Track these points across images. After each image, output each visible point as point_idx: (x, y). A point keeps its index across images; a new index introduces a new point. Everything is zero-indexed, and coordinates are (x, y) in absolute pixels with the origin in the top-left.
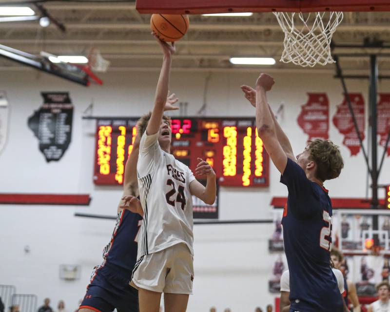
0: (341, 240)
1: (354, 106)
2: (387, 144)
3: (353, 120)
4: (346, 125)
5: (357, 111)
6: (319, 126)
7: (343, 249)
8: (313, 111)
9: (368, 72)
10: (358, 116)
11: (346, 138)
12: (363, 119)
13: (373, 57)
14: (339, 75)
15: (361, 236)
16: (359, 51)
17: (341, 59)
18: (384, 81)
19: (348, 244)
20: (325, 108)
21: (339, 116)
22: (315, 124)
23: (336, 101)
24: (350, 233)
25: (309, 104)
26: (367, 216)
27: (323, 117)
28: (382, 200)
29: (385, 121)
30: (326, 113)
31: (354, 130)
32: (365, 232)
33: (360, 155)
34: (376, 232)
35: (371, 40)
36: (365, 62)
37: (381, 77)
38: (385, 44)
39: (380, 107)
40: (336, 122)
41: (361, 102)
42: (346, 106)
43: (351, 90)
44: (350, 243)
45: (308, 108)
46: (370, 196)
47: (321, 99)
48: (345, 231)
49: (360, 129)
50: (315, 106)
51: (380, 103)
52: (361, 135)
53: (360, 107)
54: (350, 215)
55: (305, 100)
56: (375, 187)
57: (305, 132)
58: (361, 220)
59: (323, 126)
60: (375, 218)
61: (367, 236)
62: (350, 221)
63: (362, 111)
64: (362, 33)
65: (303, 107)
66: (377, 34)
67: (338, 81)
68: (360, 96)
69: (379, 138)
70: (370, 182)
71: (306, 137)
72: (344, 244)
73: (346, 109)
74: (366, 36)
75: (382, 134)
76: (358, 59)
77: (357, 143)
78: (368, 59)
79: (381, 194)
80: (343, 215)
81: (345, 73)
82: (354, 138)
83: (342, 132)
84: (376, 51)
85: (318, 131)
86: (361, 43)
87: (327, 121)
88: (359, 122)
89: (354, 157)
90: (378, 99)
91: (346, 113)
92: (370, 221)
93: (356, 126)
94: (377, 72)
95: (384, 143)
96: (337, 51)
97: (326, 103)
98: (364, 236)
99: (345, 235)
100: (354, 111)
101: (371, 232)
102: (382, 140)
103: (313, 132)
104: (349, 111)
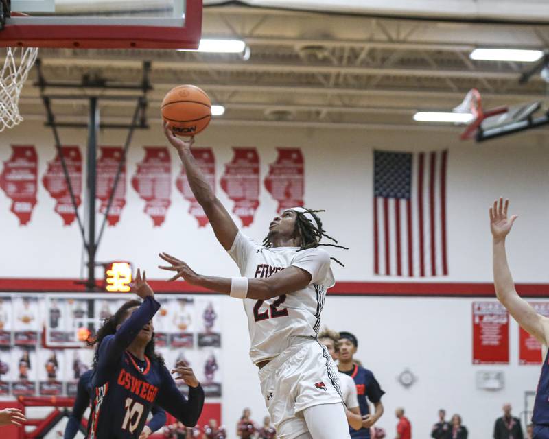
0: (49, 330)
1: (68, 162)
2: (108, 211)
3: (67, 181)
4: (58, 186)
5: (73, 169)
6: (25, 188)
7: (52, 341)
8: (17, 169)
9: (87, 120)
10: (73, 175)
11: (60, 203)
12: (80, 179)
13: (94, 100)
14: (51, 123)
15: (74, 325)
16: (76, 92)
17: (54, 102)
18: (106, 131)
19: (58, 336)
20: (32, 165)
21: (51, 175)
22: (21, 185)
23: (46, 156)
24: (61, 322)
25: (13, 159)
26: (81, 300)
27: (30, 177)
28: (100, 281)
29: (106, 182)
30: (34, 171)
31: (68, 193)
32: (79, 320)
33: (75, 225)
34: (91, 320)
35: (92, 77)
36: (84, 106)
37: (102, 126)
38: (109, 83)
39: (101, 164)
40: (46, 182)
41: (78, 158)
42: (59, 163)
43: (66, 142)
44: (60, 333)
45: (11, 165)
46: (85, 276)
47: (28, 153)
48: (55, 319)
49: (75, 192)
50: (22, 162)
51: (102, 160)
52: (76, 200)
53: (77, 164)
54: (61, 300)
55: (8, 154)
56: (91, 265)
57: (8, 195)
58: (75, 306)
59: (31, 188)
60: (91, 303)
61: (81, 325)
62: (61, 307)
63: (79, 169)
64: (81, 69)
65: (5, 164)
66: (99, 70)
67: (49, 131)
68: (76, 150)
69: (98, 203)
70: (86, 259)
71: (9, 202)
72: (53, 334)
73: (58, 167)
74: (85, 72)
75: (103, 199)
76: (74, 102)
77: (71, 210)
78: (86, 102)
79: (99, 273)
80: (52, 300)
81: (58, 119)
82: (68, 204)
83: (54, 195)
84: (97, 92)
85: (23, 195)
86: (79, 82)
87: (35, 182)
88: (74, 184)
89: (68, 228)
90: (99, 154)
91: (58, 172)
92: (85, 307)
93: (70, 189)
94: (98, 120)
95: (105, 210)
96: (49, 91)
97: (34, 158)
98: (77, 325)
99: (54, 324)
100: (68, 169)
101: (86, 320)
102: (103, 206)
103: (18, 195)
104: (61, 169)
